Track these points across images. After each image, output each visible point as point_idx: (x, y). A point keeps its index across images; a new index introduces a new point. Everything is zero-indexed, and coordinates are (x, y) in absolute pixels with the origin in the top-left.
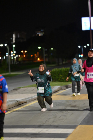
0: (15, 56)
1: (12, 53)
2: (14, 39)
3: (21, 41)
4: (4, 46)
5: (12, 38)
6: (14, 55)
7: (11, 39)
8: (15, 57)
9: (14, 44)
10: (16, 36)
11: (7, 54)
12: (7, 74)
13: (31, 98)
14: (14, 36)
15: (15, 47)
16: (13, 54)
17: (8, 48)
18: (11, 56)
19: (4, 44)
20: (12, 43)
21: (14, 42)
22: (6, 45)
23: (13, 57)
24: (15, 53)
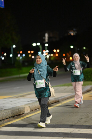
2: (47, 38)
3: (54, 40)
11: (40, 53)
13: (63, 98)
16: (45, 53)
19: (36, 43)
24: (48, 53)
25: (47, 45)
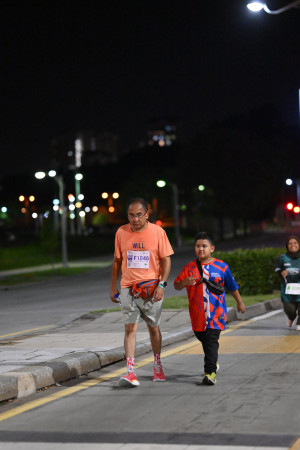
0: (83, 209)
1: (71, 198)
2: (78, 156)
3: (103, 161)
4: (47, 176)
5: (74, 150)
6: (79, 205)
7: (70, 154)
8: (82, 214)
9: (80, 170)
10: (85, 145)
11: (56, 202)
12: (58, 266)
14: (79, 145)
15: (81, 181)
16: (74, 203)
17: (61, 184)
18: (68, 211)
19: (47, 172)
20: (72, 167)
21: (78, 164)
22: (52, 174)
23: (76, 211)
24: (82, 201)
25: (79, 177)
